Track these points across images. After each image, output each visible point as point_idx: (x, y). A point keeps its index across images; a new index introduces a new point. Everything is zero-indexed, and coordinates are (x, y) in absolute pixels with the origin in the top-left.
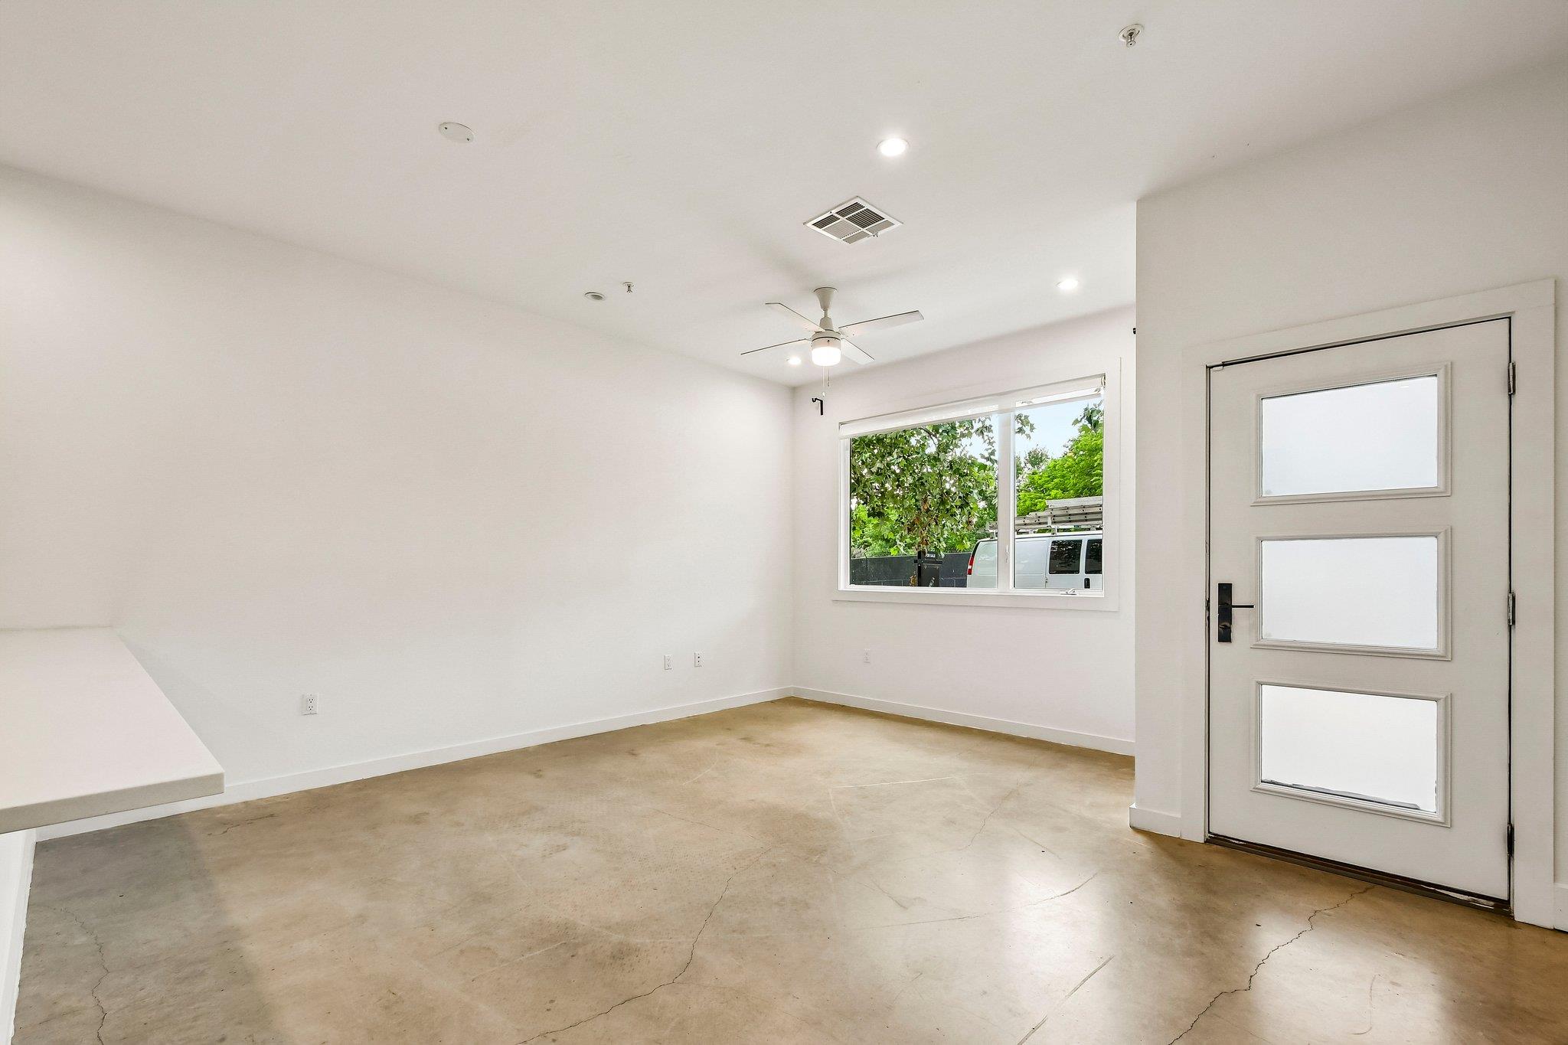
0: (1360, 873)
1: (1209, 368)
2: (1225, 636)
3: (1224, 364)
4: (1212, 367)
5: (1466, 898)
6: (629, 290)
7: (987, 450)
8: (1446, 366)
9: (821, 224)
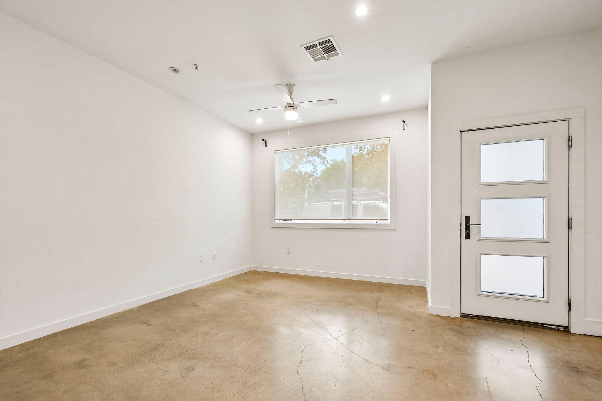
0: (517, 322)
1: (461, 132)
2: (468, 236)
3: (468, 131)
4: (463, 131)
5: (554, 327)
6: (196, 69)
7: (314, 169)
8: (548, 136)
9: (307, 48)
